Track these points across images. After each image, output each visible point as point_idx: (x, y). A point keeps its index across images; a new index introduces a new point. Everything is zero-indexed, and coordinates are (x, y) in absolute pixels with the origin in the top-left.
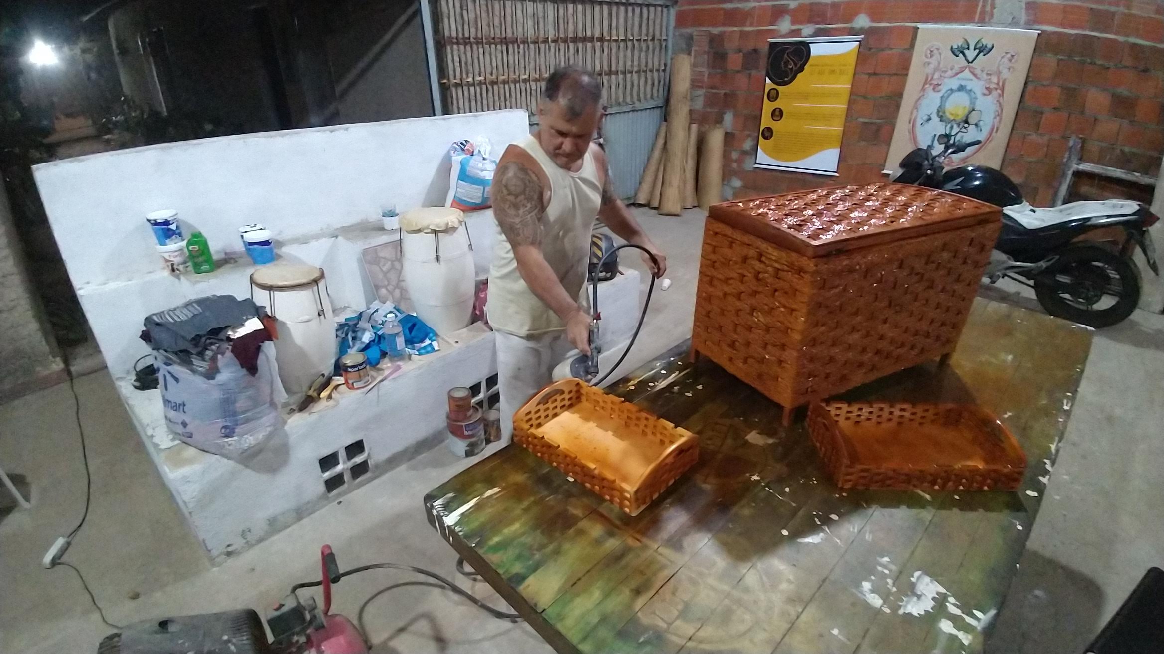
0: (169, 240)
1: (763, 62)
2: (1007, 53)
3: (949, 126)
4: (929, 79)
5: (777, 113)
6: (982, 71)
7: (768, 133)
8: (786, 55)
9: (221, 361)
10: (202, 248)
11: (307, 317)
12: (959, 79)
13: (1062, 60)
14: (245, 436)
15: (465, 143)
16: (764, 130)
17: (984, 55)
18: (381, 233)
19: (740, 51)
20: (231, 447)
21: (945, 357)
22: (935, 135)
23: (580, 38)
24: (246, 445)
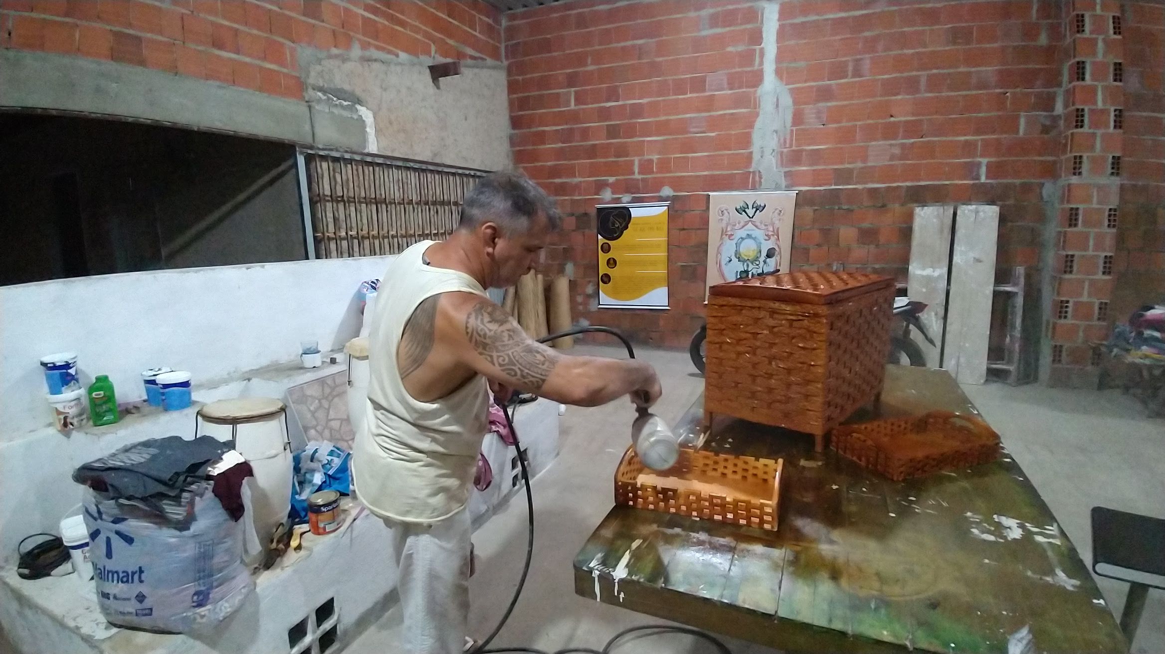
0: (65, 387)
1: (594, 223)
2: (776, 209)
3: (746, 264)
4: (724, 231)
5: (612, 262)
6: (761, 223)
7: (606, 279)
8: (612, 217)
9: (200, 504)
10: (108, 394)
11: (274, 452)
12: (745, 230)
13: (816, 210)
14: (220, 603)
15: (376, 281)
16: (602, 276)
17: (760, 212)
18: (302, 371)
19: (573, 215)
20: (204, 620)
21: (878, 396)
22: (737, 272)
23: (439, 202)
24: (222, 614)
